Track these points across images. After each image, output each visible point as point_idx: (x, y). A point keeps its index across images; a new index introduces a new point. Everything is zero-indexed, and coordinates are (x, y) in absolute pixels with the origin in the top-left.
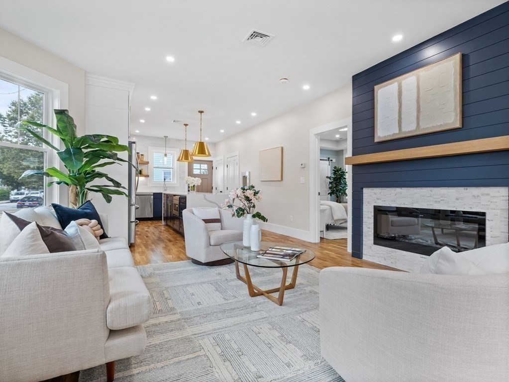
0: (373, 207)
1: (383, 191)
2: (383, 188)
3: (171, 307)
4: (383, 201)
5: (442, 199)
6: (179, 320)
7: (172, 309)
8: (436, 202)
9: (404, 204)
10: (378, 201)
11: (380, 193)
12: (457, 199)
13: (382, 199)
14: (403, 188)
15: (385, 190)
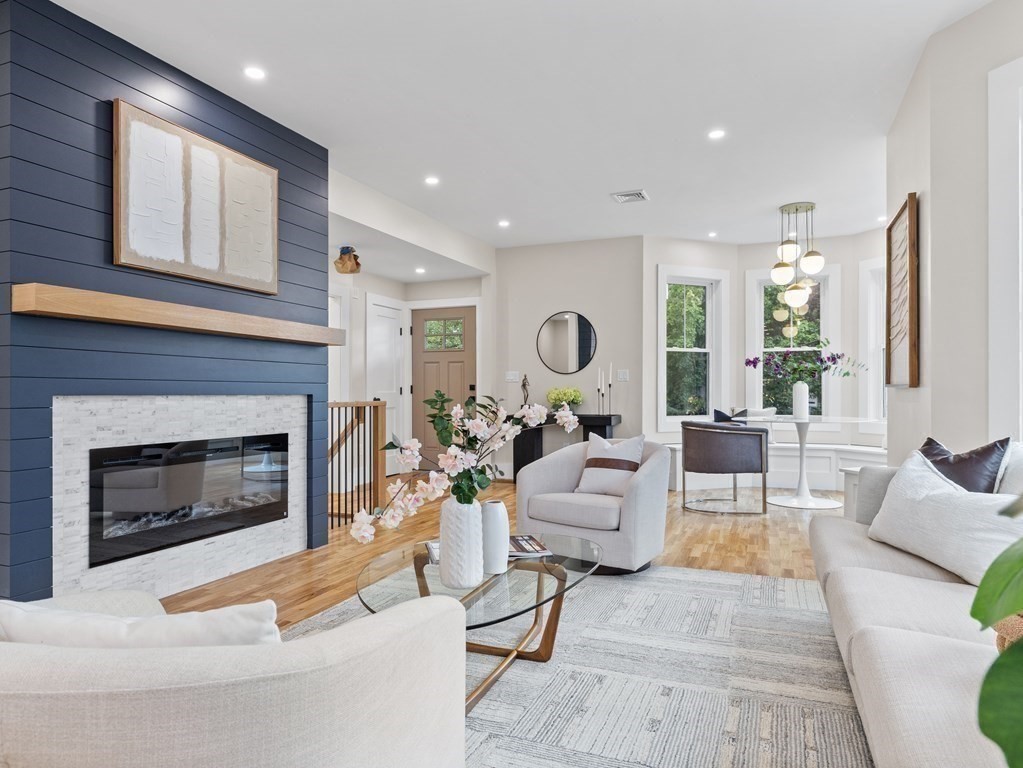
0: (87, 455)
1: (117, 404)
2: (120, 397)
3: (738, 709)
4: (118, 433)
5: (239, 416)
6: (737, 675)
7: (736, 702)
8: (230, 423)
9: (173, 434)
10: (100, 435)
11: (110, 410)
12: (258, 416)
13: (114, 429)
14: (170, 397)
15: (124, 403)
